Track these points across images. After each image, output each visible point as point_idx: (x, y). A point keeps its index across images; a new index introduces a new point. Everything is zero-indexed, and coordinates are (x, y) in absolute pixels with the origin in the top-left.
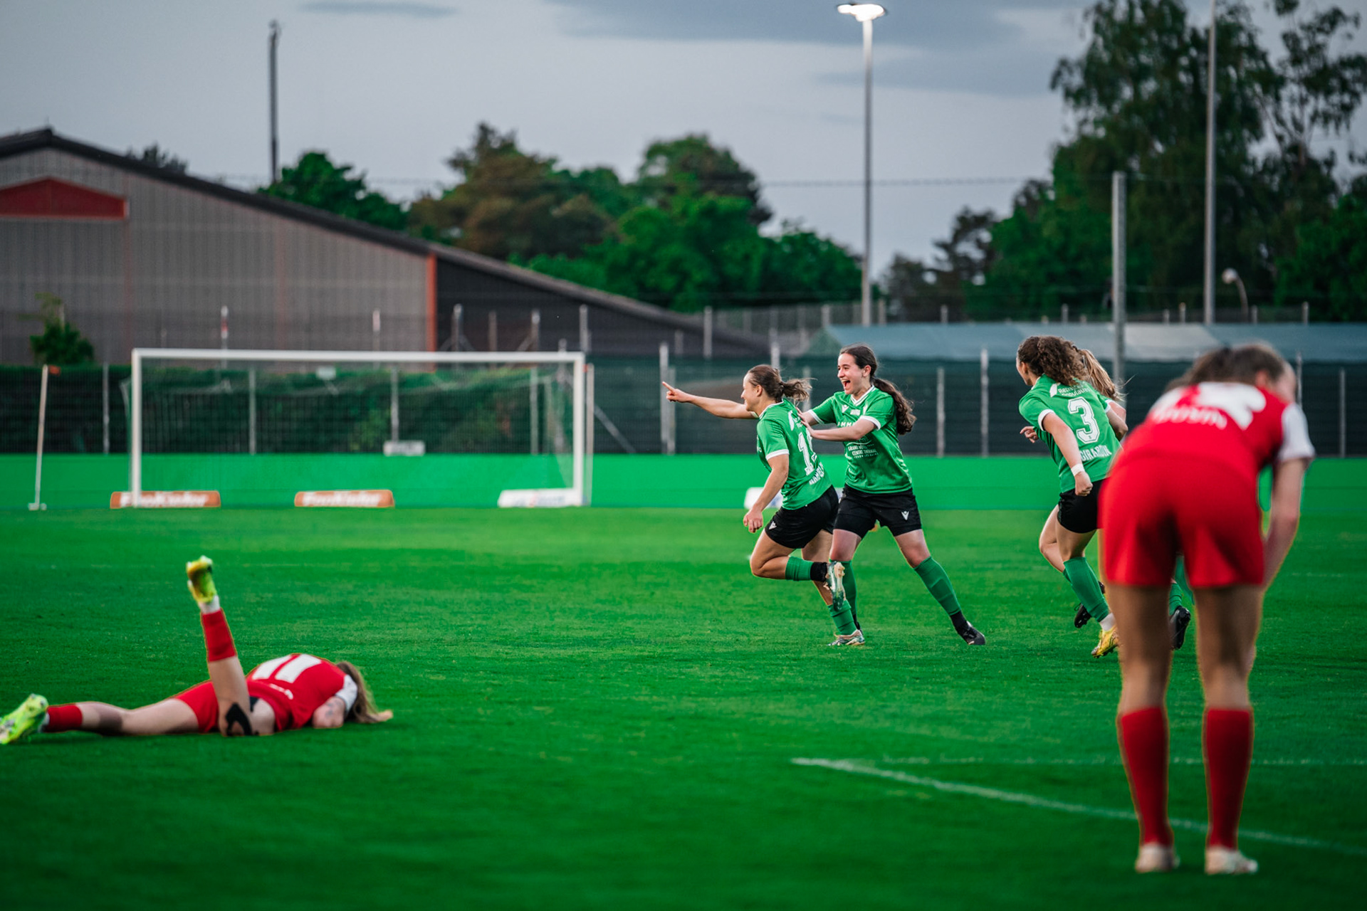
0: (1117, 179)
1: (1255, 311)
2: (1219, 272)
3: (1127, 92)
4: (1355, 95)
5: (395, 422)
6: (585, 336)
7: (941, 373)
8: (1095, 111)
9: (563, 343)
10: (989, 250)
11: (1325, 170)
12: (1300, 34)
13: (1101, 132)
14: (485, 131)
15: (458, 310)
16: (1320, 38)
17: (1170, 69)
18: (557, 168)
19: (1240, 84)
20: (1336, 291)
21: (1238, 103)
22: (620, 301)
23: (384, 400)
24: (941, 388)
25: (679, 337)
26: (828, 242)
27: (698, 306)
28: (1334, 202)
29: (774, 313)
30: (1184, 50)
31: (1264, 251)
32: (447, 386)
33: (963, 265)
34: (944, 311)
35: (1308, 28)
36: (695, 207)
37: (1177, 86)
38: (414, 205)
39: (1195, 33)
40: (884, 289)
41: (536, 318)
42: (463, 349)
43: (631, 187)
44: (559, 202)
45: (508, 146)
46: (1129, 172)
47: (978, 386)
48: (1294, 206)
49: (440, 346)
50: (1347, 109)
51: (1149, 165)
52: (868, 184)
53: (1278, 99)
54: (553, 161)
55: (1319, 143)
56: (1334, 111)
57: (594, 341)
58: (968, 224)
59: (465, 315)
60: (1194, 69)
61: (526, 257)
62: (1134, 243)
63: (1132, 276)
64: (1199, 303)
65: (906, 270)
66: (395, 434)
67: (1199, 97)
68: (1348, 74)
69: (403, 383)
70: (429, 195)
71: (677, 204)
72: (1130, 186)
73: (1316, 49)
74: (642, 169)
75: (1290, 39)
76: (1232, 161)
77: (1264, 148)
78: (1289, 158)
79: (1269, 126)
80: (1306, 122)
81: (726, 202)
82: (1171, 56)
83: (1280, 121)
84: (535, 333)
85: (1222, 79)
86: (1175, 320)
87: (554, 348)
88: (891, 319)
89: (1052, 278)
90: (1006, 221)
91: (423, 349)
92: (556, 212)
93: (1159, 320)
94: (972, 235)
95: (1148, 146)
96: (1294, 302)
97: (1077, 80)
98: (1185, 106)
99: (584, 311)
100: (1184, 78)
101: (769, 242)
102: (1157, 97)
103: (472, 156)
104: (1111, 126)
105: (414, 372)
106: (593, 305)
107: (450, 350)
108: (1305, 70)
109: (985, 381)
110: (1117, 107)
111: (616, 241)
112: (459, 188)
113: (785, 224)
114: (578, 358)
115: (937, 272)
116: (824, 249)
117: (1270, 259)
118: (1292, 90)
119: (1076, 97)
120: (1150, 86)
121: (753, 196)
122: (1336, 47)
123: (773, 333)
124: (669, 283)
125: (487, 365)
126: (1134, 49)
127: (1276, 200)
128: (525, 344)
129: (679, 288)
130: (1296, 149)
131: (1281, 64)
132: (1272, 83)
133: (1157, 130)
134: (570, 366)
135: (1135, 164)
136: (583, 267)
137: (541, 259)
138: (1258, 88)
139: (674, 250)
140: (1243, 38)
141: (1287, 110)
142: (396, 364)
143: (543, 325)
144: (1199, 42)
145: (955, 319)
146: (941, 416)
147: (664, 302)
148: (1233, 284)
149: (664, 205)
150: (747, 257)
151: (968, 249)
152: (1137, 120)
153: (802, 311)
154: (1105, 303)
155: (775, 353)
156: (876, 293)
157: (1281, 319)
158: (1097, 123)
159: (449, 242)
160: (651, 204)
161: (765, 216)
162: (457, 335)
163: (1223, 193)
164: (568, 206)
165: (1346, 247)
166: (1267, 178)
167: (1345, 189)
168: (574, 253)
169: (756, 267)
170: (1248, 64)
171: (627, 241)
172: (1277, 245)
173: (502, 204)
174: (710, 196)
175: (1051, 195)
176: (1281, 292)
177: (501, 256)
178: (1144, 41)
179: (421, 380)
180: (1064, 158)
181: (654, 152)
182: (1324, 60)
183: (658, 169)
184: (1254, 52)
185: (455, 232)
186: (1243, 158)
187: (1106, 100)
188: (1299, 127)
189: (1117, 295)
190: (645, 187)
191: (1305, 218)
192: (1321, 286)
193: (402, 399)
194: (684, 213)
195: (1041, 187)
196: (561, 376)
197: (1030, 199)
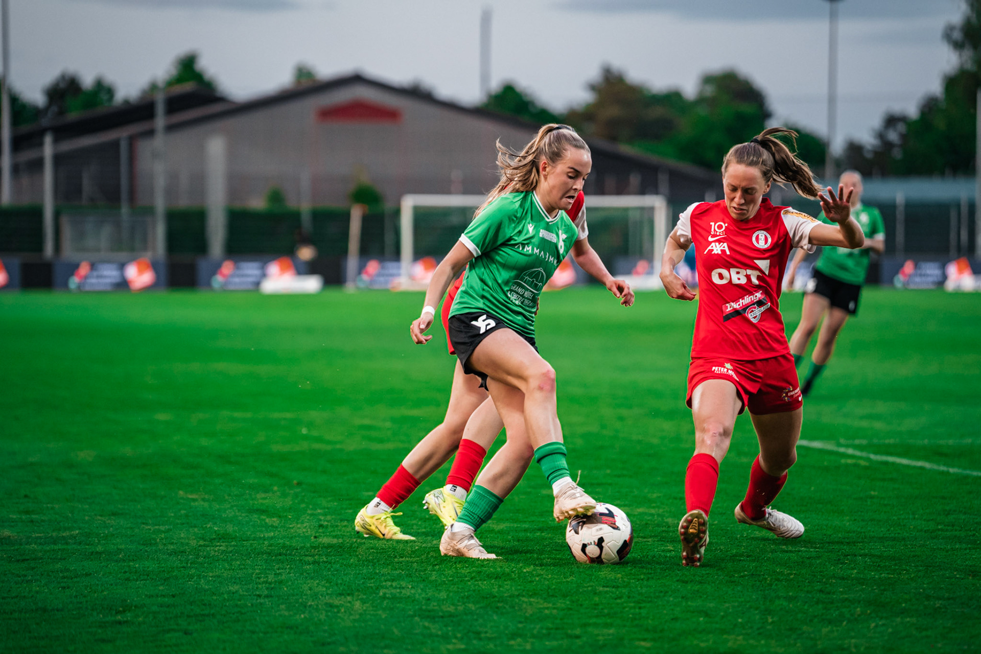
6: (664, 187)
8: (968, 54)
10: (903, 137)
13: (972, 67)
14: (607, 70)
33: (889, 146)
34: (875, 171)
43: (692, 102)
44: (649, 110)
45: (621, 79)
58: (891, 121)
61: (630, 140)
65: (855, 150)
74: (700, 91)
81: (747, 108)
89: (941, 152)
90: (914, 121)
94: (895, 127)
97: (957, 35)
99: (662, 174)
103: (600, 84)
106: (669, 170)
111: (681, 131)
112: (594, 103)
115: (874, 152)
119: (958, 46)
121: (761, 104)
128: (629, 191)
134: (652, 207)
145: (882, 176)
149: (711, 112)
151: (893, 136)
156: (835, 162)
158: (972, 60)
160: (704, 112)
161: (769, 116)
164: (655, 111)
168: (658, 138)
171: (688, 132)
173: (616, 111)
174: (738, 106)
175: (942, 105)
177: (614, 139)
180: (951, 83)
181: (708, 80)
183: (709, 91)
187: (976, 46)
190: (701, 100)
195: (936, 99)
197: (930, 107)
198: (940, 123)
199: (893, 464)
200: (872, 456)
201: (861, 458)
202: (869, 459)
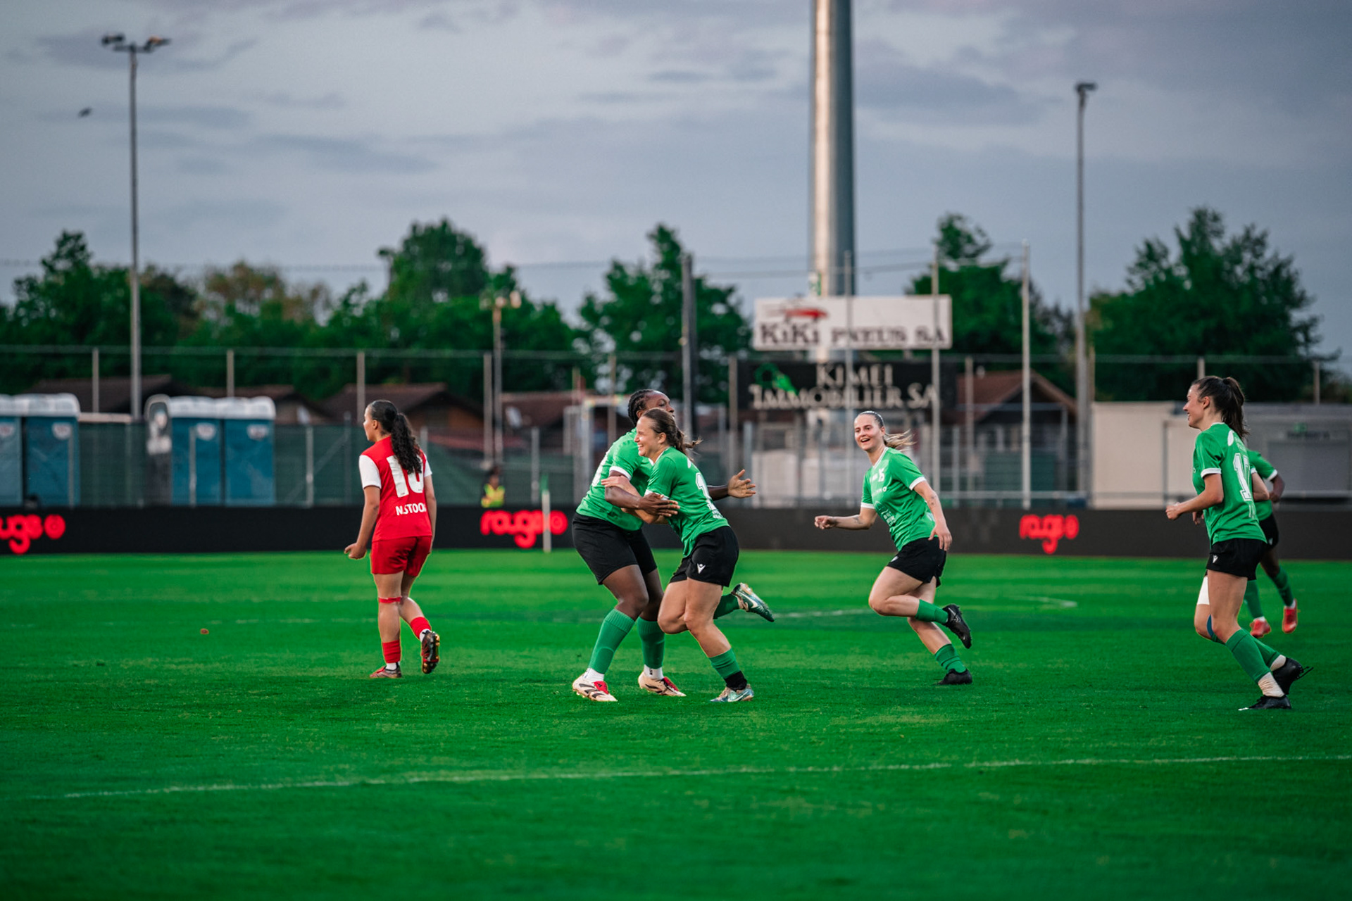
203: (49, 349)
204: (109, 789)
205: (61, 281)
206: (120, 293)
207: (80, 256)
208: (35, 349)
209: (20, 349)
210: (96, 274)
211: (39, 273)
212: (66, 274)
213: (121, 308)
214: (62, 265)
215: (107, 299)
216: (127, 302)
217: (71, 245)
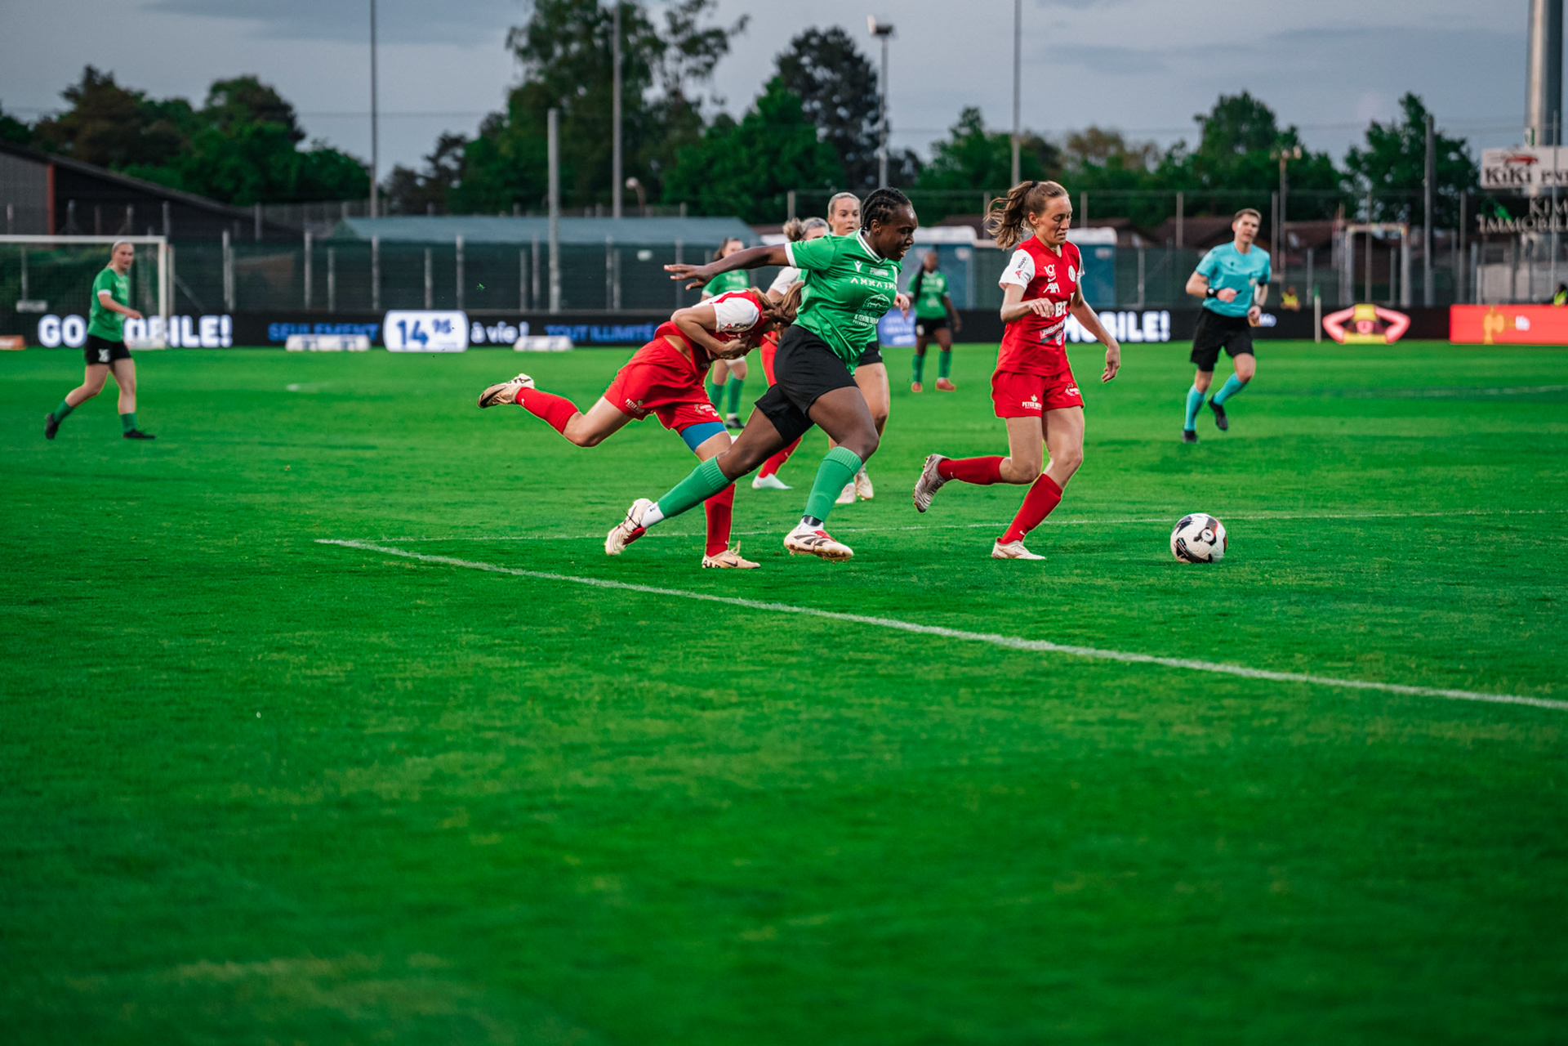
0: (552, 116)
1: (648, 209)
2: (624, 179)
3: (558, 51)
4: (715, 56)
5: (24, 286)
6: (167, 224)
7: (428, 253)
8: (535, 64)
9: (149, 230)
10: (463, 162)
11: (694, 109)
12: (677, 12)
13: (541, 79)
14: (90, 72)
15: (71, 205)
16: (690, 16)
17: (587, 35)
18: (145, 99)
19: (638, 47)
20: (705, 196)
21: (635, 60)
22: (193, 198)
23: (16, 271)
24: (428, 263)
25: (237, 225)
26: (346, 156)
27: (252, 202)
28: (702, 133)
29: (306, 207)
30: (597, 22)
31: (654, 165)
32: (63, 260)
33: (444, 173)
34: (430, 207)
35: (683, 8)
36: (248, 129)
37: (593, 47)
38: (38, 127)
39: (605, 11)
40: (387, 189)
41: (129, 211)
42: (75, 233)
43: (201, 114)
44: (147, 123)
45: (108, 83)
46: (560, 108)
47: (454, 262)
48: (676, 134)
49: (58, 230)
50: (709, 66)
51: (577, 103)
52: (374, 115)
53: (662, 58)
54: (142, 94)
55: (692, 90)
56: (701, 68)
57: (175, 228)
58: (448, 143)
59: (77, 209)
60: (605, 35)
61: (124, 164)
62: (564, 158)
63: (565, 183)
64: (609, 203)
65: (404, 177)
66: (24, 295)
67: (608, 55)
68: (711, 41)
69: (30, 258)
70: (49, 119)
71: (235, 127)
72: (562, 119)
73: (688, 24)
74: (209, 100)
75: (671, 16)
76: (632, 102)
77: (654, 93)
78: (672, 100)
79: (657, 77)
80: (682, 72)
81: (273, 126)
82: (589, 26)
83: (665, 74)
84: (129, 222)
85: (624, 44)
86: (594, 214)
87: (143, 233)
88: (393, 212)
89: (508, 184)
90: (474, 143)
91: (44, 233)
92: (144, 131)
93: (582, 215)
94: (451, 151)
95: (574, 90)
96: (675, 202)
97: (523, 41)
98: (600, 61)
99: (165, 206)
100: (599, 42)
101: (303, 156)
102: (580, 56)
103: (81, 90)
104: (550, 75)
105: (41, 250)
106: (174, 202)
107: (65, 233)
108: (681, 38)
109: (459, 258)
110: (552, 62)
111: (190, 153)
112: (71, 114)
113: (314, 142)
114: (161, 241)
115: (427, 179)
116: (342, 161)
117: (659, 171)
118: (672, 52)
119: (524, 53)
120: (575, 47)
121: (291, 121)
122: (703, 22)
123: (306, 223)
124: (229, 185)
125: (93, 246)
126: (563, 20)
127: (663, 129)
128: (122, 229)
129: (237, 189)
130: (676, 93)
131: (666, 33)
132: (659, 47)
133: (580, 78)
134: (155, 247)
135: (565, 102)
136: (165, 172)
137: (134, 167)
138: (647, 50)
139: (232, 161)
140: (637, 15)
141: (670, 65)
142: (24, 244)
143: (136, 216)
144: (607, 16)
145: (439, 213)
146: (428, 283)
147: (225, 198)
148: (633, 190)
149: (225, 128)
150: (287, 167)
151: (448, 162)
152: (566, 72)
153: (327, 207)
154: (543, 203)
155: (308, 237)
156: (381, 193)
157: (668, 214)
158: (540, 72)
159: (64, 153)
160: (215, 127)
161: (300, 136)
162: (71, 223)
163: (627, 125)
164: (155, 127)
165: (710, 163)
166: (655, 114)
167: (709, 122)
168: (158, 162)
169: (293, 174)
170: (642, 33)
171: (198, 155)
172: (663, 161)
173: (103, 126)
174: (258, 123)
175: (506, 123)
176: (667, 196)
177: (104, 164)
178: (568, 15)
179: (44, 256)
180: (517, 98)
181: (218, 88)
182: (693, 30)
183: (220, 101)
184: (645, 24)
185: (69, 146)
186: (639, 100)
187: (546, 56)
188: (677, 79)
189: (553, 196)
190: (211, 114)
191: (683, 142)
192: (695, 190)
193: (30, 270)
194: (240, 134)
195: (499, 117)
196: (149, 254)
197: (492, 126)
198: (505, 148)
199: (445, 565)
200: (420, 557)
201: (406, 559)
202: (417, 562)
203: (954, 193)
204: (1000, 522)
205: (962, 143)
206: (1005, 151)
207: (976, 124)
208: (944, 193)
209: (932, 193)
210: (988, 137)
211: (948, 138)
212: (967, 138)
213: (1005, 162)
214: (965, 131)
215: (996, 156)
216: (1009, 158)
217: (971, 118)
